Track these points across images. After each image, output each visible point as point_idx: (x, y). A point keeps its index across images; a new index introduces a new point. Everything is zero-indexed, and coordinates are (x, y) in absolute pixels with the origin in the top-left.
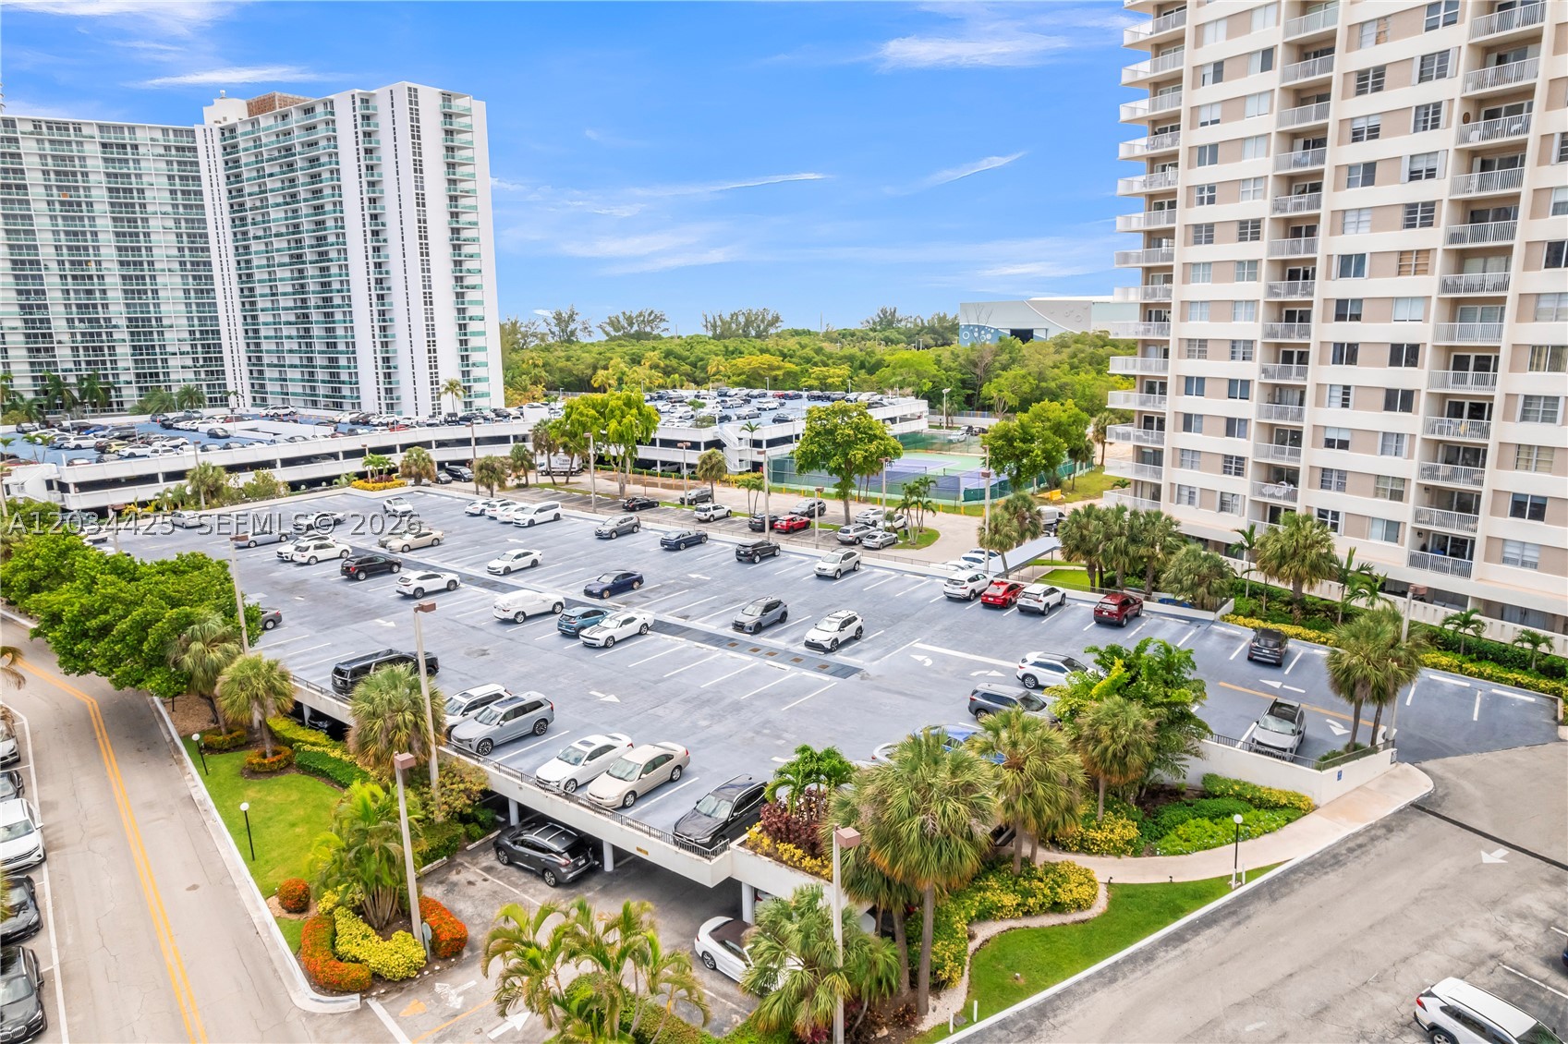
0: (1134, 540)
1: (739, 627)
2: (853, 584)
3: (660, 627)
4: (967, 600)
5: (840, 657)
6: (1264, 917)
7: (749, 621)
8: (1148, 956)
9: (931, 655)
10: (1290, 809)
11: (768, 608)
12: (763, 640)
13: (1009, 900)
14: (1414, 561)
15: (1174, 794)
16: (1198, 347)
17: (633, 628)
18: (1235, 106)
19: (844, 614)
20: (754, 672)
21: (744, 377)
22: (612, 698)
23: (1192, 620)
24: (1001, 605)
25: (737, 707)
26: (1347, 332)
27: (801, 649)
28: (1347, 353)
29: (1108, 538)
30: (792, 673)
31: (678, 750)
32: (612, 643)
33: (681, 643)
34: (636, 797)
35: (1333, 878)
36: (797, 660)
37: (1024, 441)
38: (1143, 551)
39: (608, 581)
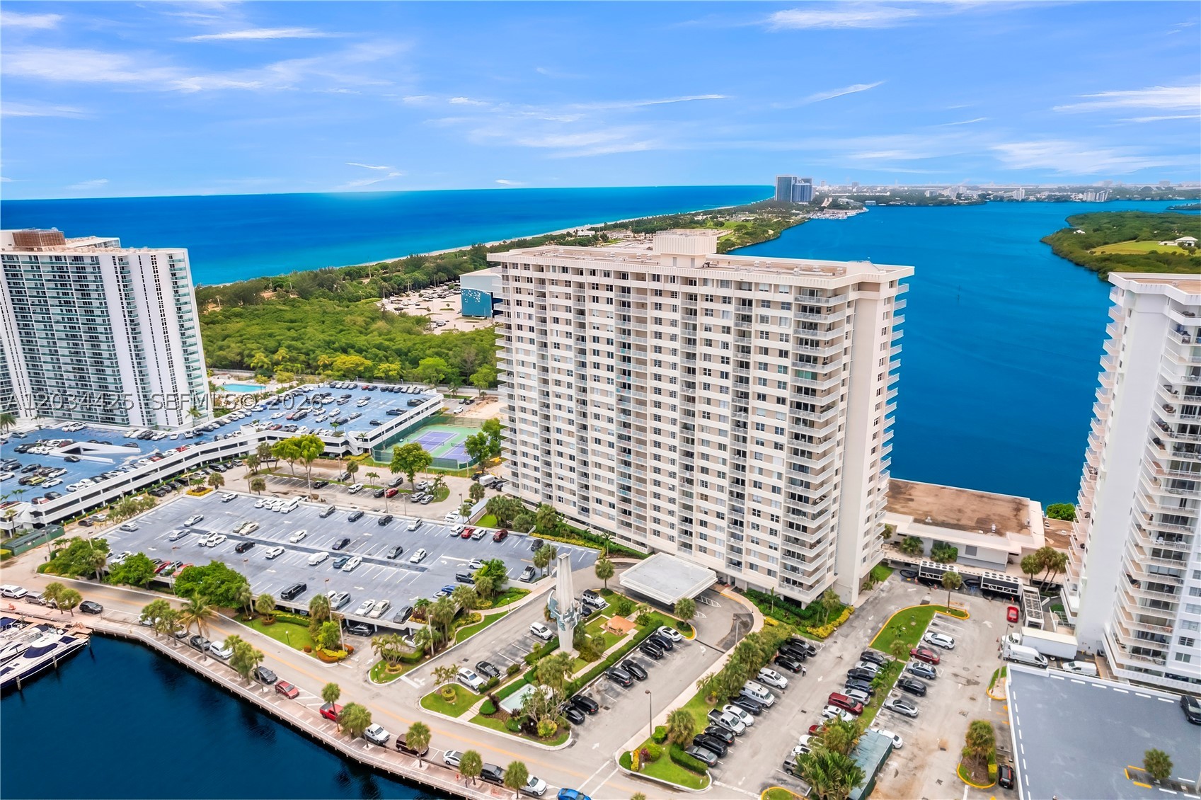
0: (508, 509)
1: (389, 558)
2: (423, 530)
3: (365, 560)
4: (457, 536)
5: (421, 565)
6: (513, 617)
7: (392, 555)
8: (490, 628)
9: (447, 560)
10: (525, 593)
11: (397, 550)
12: (397, 561)
13: (464, 622)
14: (578, 513)
15: (503, 593)
17: (357, 563)
19: (421, 550)
20: (398, 573)
21: (342, 372)
22: (361, 588)
23: (521, 536)
24: (467, 537)
25: (396, 586)
26: (559, 449)
27: (409, 563)
28: (560, 454)
29: (499, 509)
30: (408, 572)
31: (388, 602)
32: (352, 569)
33: (373, 565)
34: (381, 614)
35: (529, 607)
36: (409, 567)
38: (510, 513)
39: (340, 543)
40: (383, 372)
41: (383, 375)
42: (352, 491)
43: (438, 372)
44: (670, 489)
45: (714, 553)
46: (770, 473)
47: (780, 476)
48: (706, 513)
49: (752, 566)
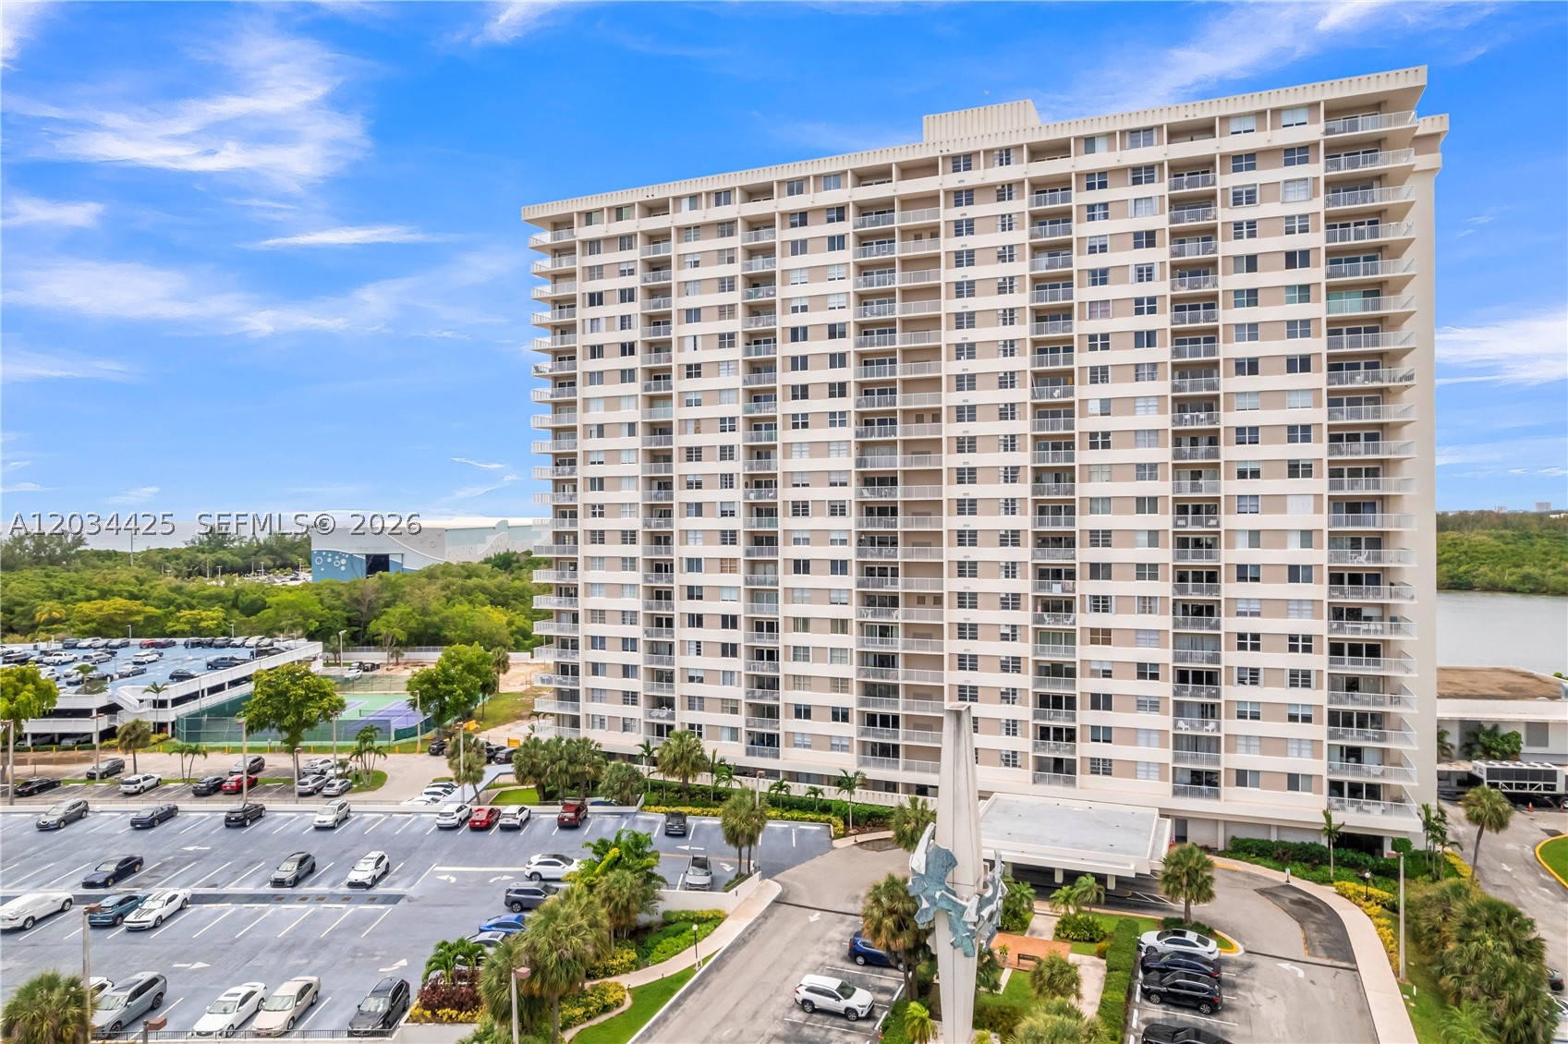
0: (571, 762)
1: (279, 883)
2: (353, 829)
3: (197, 899)
4: (456, 828)
5: (380, 889)
6: (716, 980)
7: (288, 876)
8: (664, 1018)
9: (453, 874)
10: (715, 920)
11: (302, 862)
12: (304, 889)
13: (579, 1012)
14: (749, 752)
15: (647, 929)
16: (599, 615)
17: (176, 904)
18: (614, 455)
19: (376, 854)
20: (315, 915)
21: (94, 625)
22: (199, 965)
23: (622, 814)
24: (485, 827)
25: (322, 944)
26: (695, 607)
27: (344, 890)
28: (696, 620)
29: (553, 762)
30: (349, 910)
32: (161, 921)
33: (230, 908)
34: (295, 1021)
35: (745, 951)
36: (346, 899)
37: (446, 683)
38: (579, 769)
39: (112, 868)
40: (188, 622)
41: (187, 628)
42: (131, 788)
43: (307, 616)
44: (1004, 637)
45: (1132, 768)
46: (1280, 536)
47: (1307, 537)
48: (1107, 674)
49: (1242, 778)
